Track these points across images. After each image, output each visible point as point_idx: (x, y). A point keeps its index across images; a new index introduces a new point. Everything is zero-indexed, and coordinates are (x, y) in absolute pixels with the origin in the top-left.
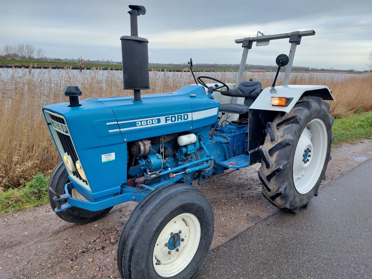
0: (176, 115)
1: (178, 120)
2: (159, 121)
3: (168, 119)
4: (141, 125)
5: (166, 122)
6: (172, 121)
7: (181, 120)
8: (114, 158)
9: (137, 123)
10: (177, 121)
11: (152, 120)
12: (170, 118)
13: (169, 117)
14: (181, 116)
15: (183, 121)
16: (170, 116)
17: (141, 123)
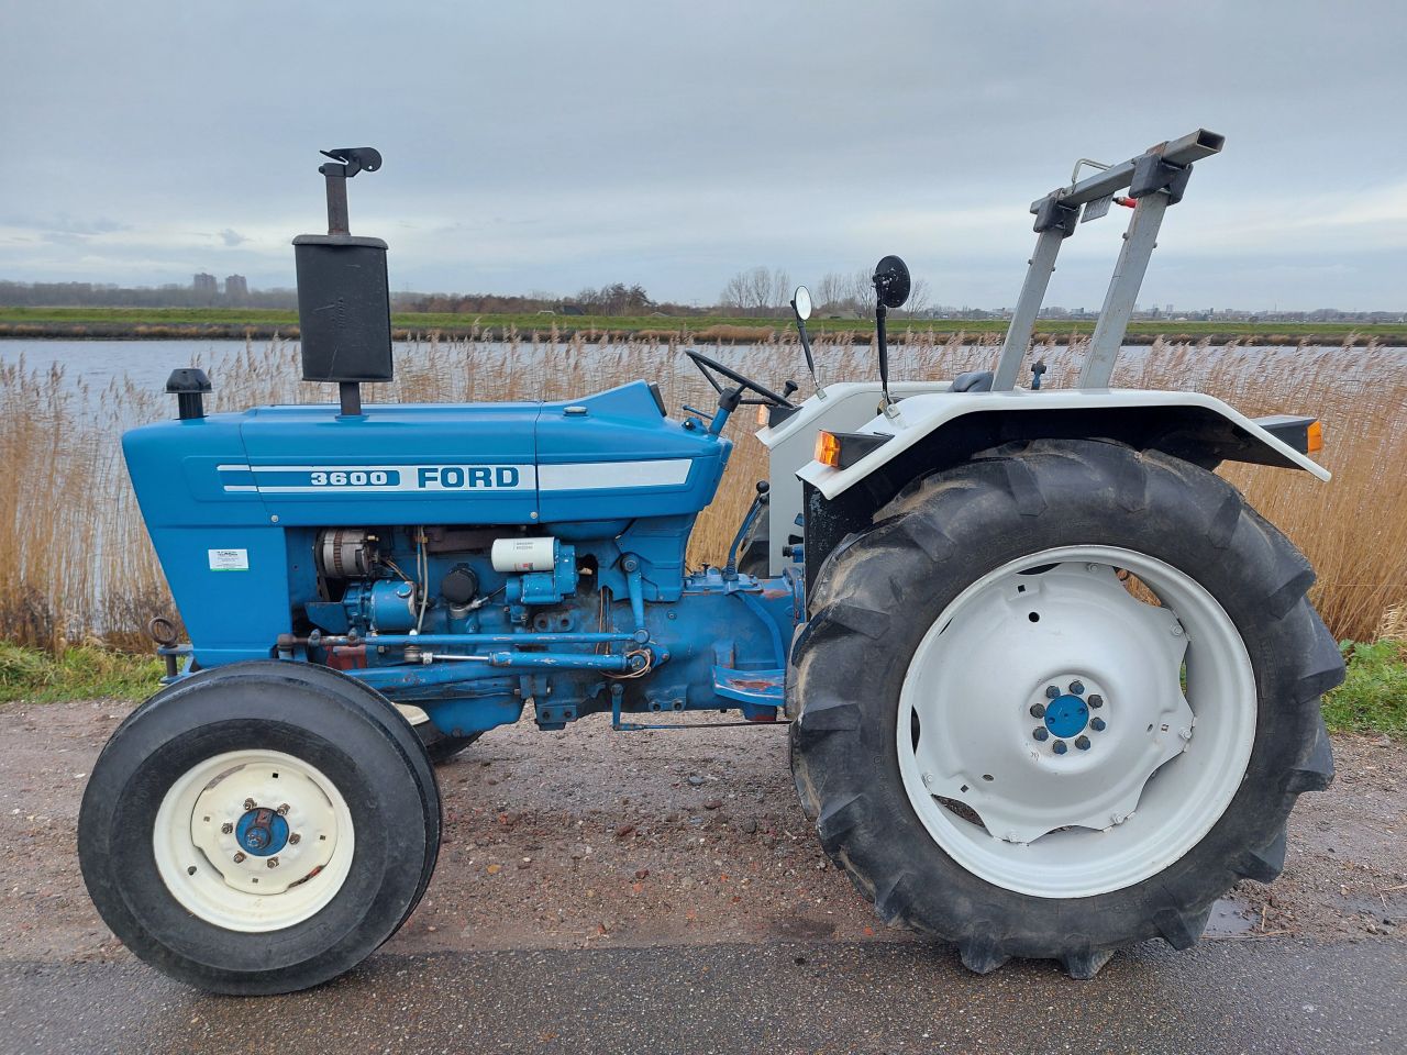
0: (465, 469)
1: (473, 484)
2: (393, 478)
3: (427, 474)
4: (329, 484)
5: (422, 484)
6: (445, 482)
7: (488, 483)
8: (246, 566)
9: (314, 475)
10: (466, 487)
11: (368, 473)
12: (438, 475)
13: (436, 470)
14: (488, 473)
15: (494, 487)
16: (440, 468)
17: (328, 478)
